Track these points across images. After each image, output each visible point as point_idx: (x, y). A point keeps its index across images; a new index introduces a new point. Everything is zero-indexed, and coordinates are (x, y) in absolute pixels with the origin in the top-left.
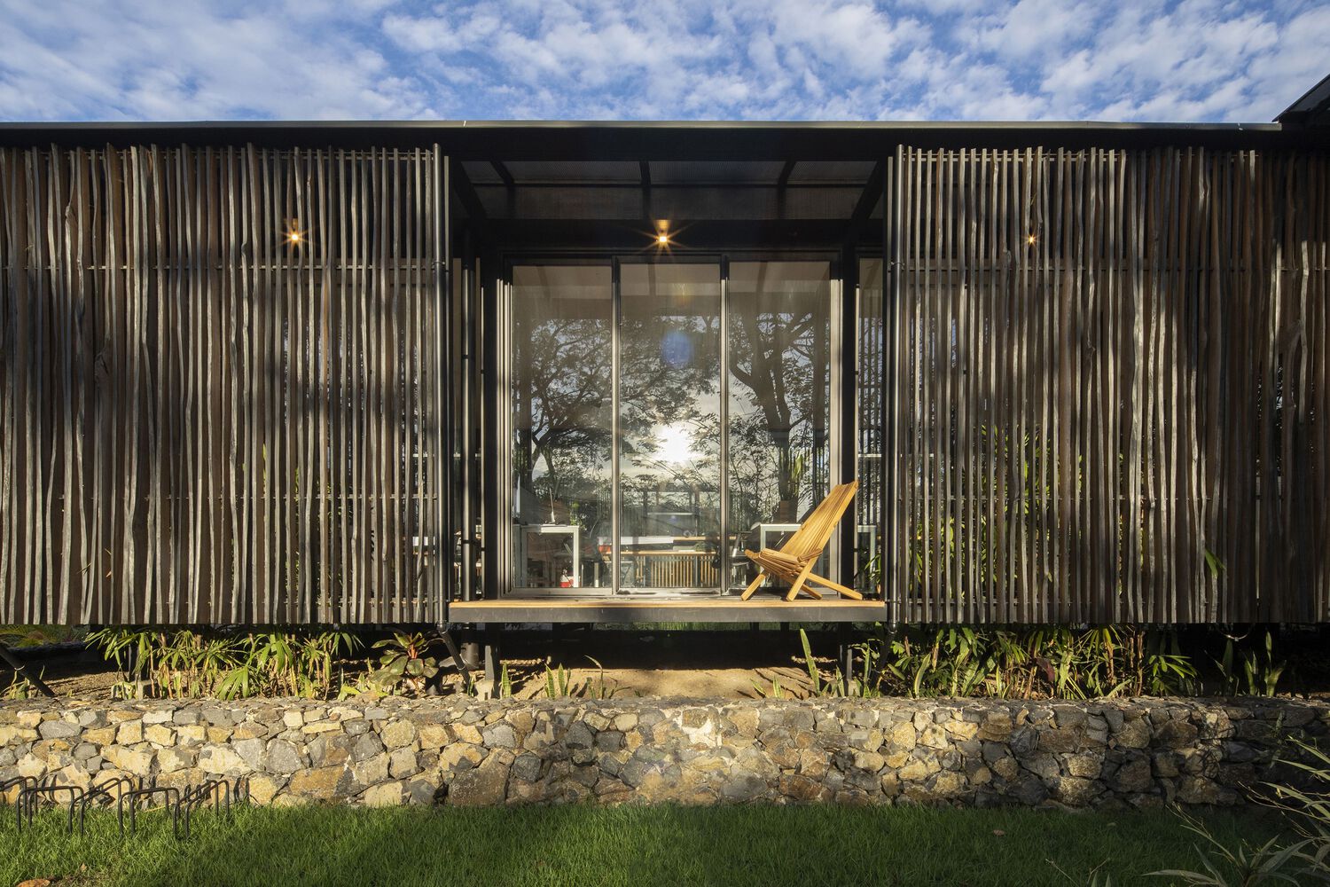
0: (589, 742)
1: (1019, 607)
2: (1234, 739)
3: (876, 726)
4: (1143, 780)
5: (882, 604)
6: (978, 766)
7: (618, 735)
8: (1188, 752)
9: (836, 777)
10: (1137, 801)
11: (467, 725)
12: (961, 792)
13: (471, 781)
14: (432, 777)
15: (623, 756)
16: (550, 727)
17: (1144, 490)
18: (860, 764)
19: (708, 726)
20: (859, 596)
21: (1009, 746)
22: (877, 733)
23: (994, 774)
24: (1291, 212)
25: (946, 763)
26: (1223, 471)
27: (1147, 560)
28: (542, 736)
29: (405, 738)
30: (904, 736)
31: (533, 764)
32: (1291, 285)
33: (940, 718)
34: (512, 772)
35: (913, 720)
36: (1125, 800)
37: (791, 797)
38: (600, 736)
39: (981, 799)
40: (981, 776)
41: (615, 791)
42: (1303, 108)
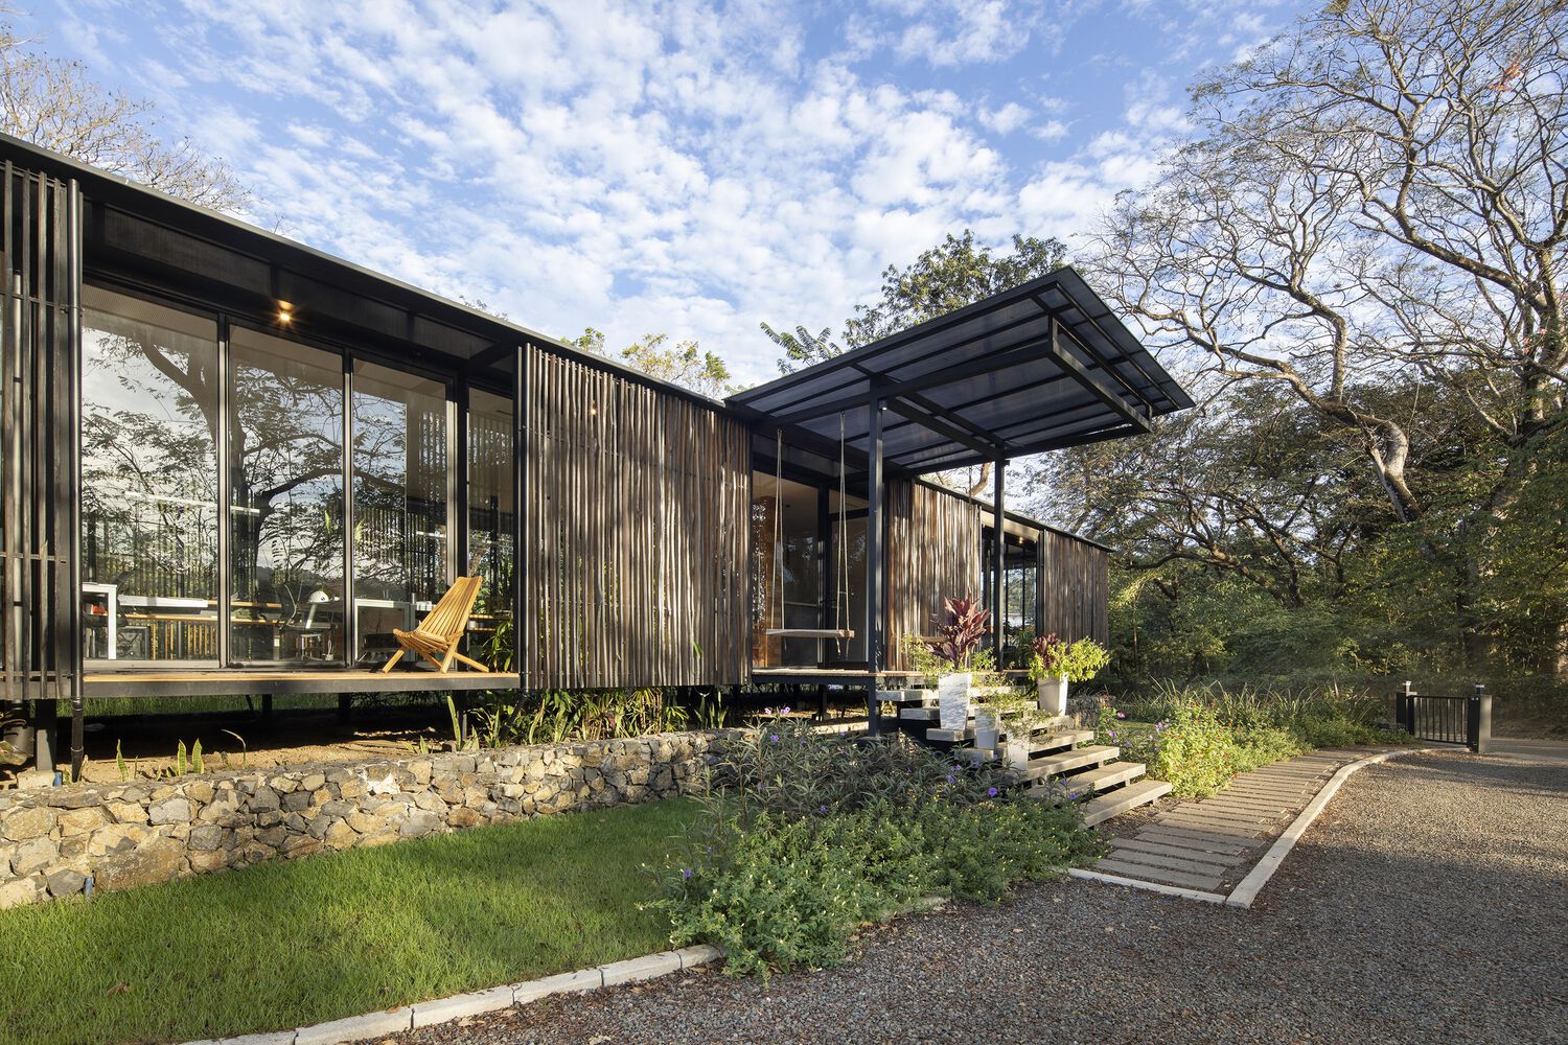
0: (276, 804)
1: (602, 676)
2: (709, 752)
3: (519, 764)
4: (668, 783)
5: (517, 675)
6: (582, 785)
7: (307, 795)
8: (689, 762)
9: (492, 806)
10: (665, 795)
11: (129, 803)
12: (573, 804)
13: (135, 861)
14: (82, 863)
15: (311, 813)
16: (233, 795)
17: (666, 605)
18: (508, 793)
19: (390, 778)
20: (487, 669)
21: (599, 769)
22: (520, 769)
23: (591, 788)
24: (729, 452)
25: (564, 786)
26: (704, 599)
27: (667, 647)
28: (225, 805)
29: (39, 827)
30: (538, 770)
31: (213, 833)
32: (729, 494)
33: (559, 754)
34: (190, 844)
35: (542, 758)
36: (659, 796)
37: (457, 826)
38: (287, 798)
39: (584, 807)
40: (585, 791)
41: (304, 845)
42: (760, 406)
